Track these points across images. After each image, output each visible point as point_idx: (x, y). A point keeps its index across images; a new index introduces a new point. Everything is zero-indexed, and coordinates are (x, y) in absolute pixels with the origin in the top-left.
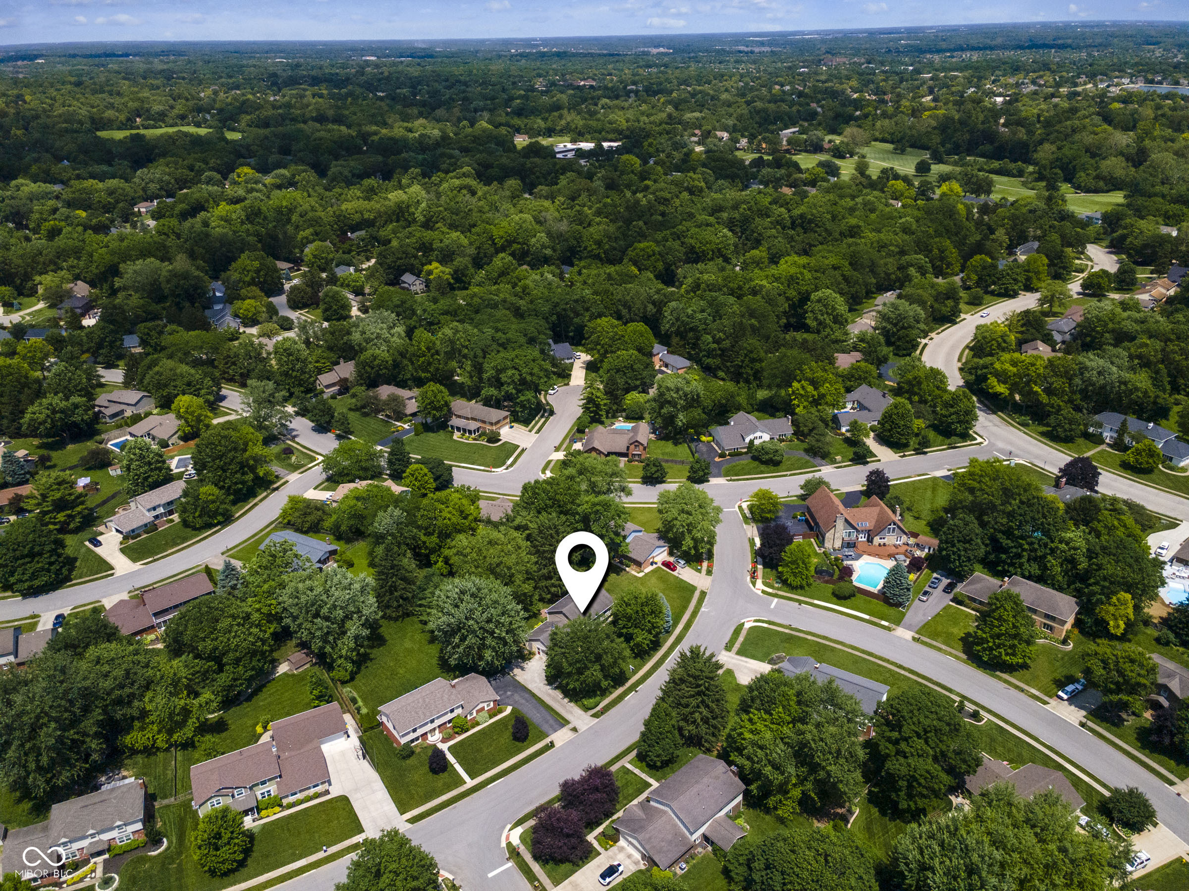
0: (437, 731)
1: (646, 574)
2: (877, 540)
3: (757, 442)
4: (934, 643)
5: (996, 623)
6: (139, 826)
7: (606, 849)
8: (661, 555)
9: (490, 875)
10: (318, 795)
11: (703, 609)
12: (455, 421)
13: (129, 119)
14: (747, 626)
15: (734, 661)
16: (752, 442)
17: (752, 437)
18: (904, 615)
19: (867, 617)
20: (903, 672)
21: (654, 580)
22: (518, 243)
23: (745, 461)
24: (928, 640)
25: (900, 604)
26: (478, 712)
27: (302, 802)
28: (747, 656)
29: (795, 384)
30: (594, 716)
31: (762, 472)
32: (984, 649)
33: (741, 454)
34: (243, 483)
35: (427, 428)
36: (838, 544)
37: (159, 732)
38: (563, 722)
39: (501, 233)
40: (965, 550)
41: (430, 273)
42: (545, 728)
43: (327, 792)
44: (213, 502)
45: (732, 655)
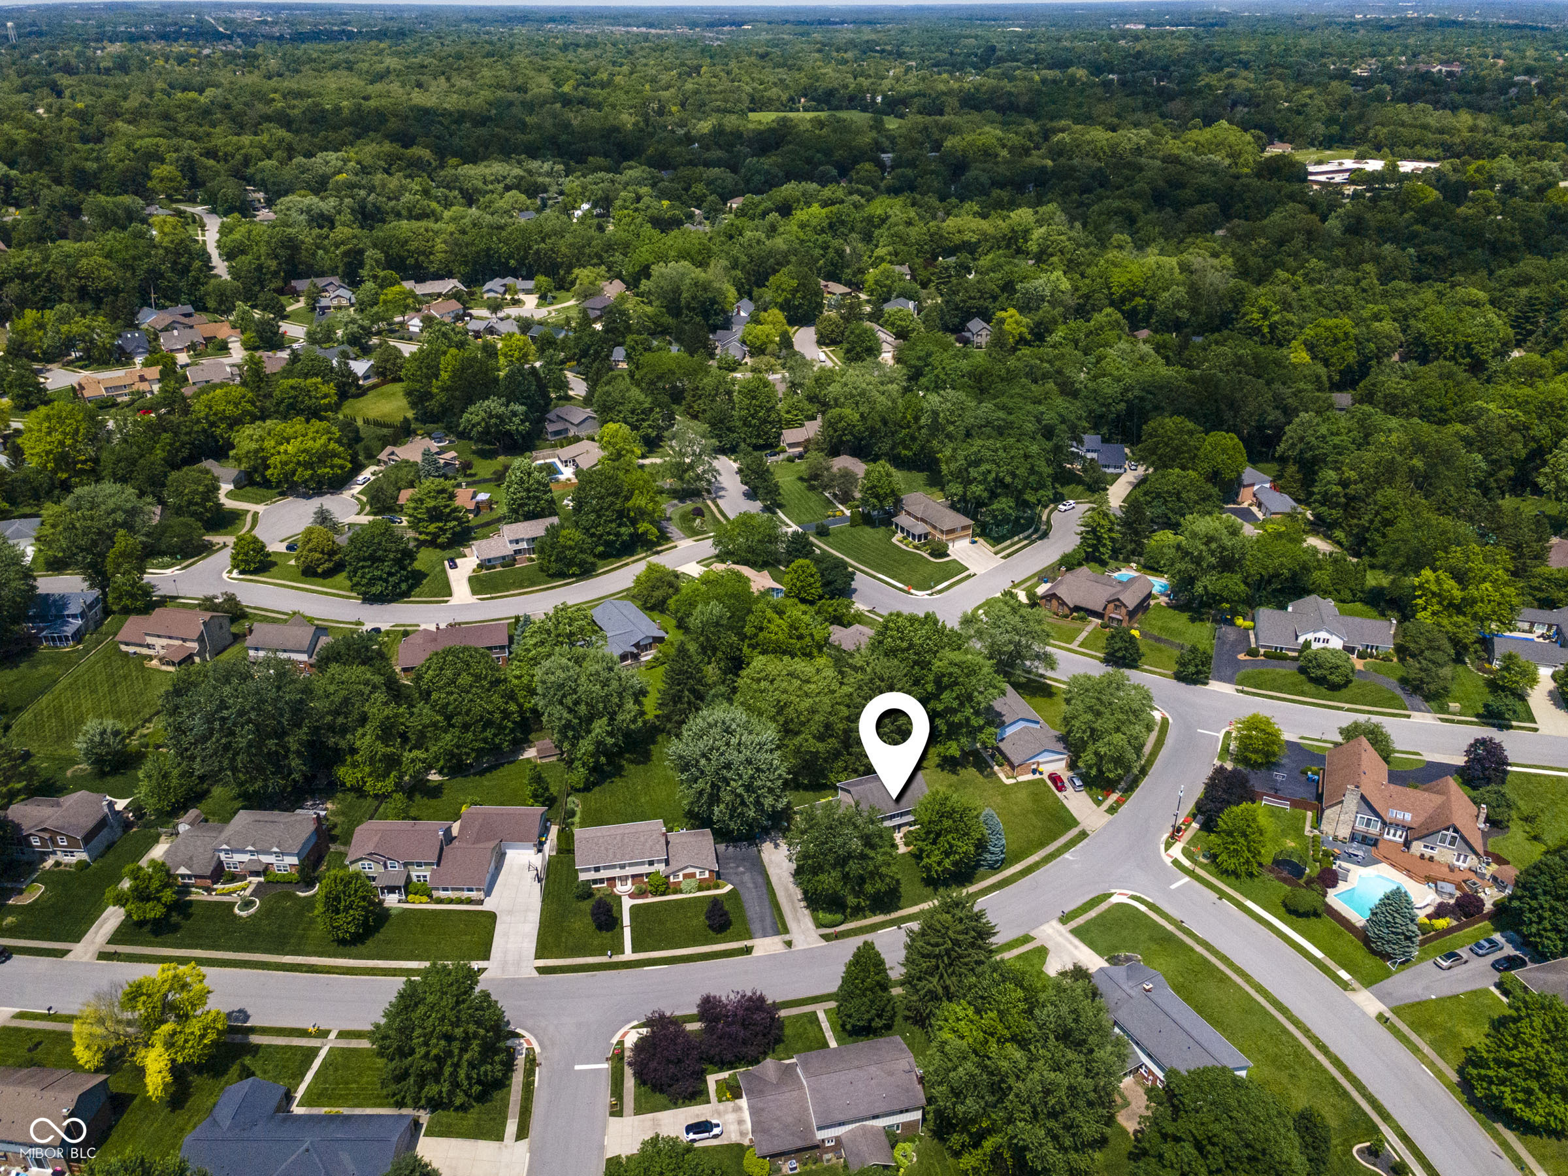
0: (629, 882)
1: (1018, 783)
2: (1418, 847)
3: (1315, 646)
4: (1414, 1037)
5: (1511, 1041)
6: (295, 860)
7: (720, 1101)
8: (1055, 764)
9: (577, 1067)
10: (470, 901)
11: (1067, 856)
12: (902, 519)
13: (791, 99)
14: (1115, 899)
15: (1060, 939)
16: (1307, 644)
17: (1310, 636)
18: (1388, 974)
19: (1319, 954)
20: (1320, 1057)
21: (1022, 795)
22: (1143, 297)
23: (1287, 670)
24: (1405, 1029)
25: (1387, 957)
26: (685, 876)
27: (451, 901)
28: (1083, 940)
29: (1427, 573)
30: (823, 936)
31: (1303, 694)
32: (1481, 1078)
33: (1285, 658)
34: (618, 535)
35: (867, 520)
36: (1344, 832)
37: (370, 775)
38: (780, 927)
39: (1123, 280)
40: (1553, 909)
41: (1002, 321)
42: (755, 926)
43: (481, 902)
44: (571, 548)
45: (1063, 930)
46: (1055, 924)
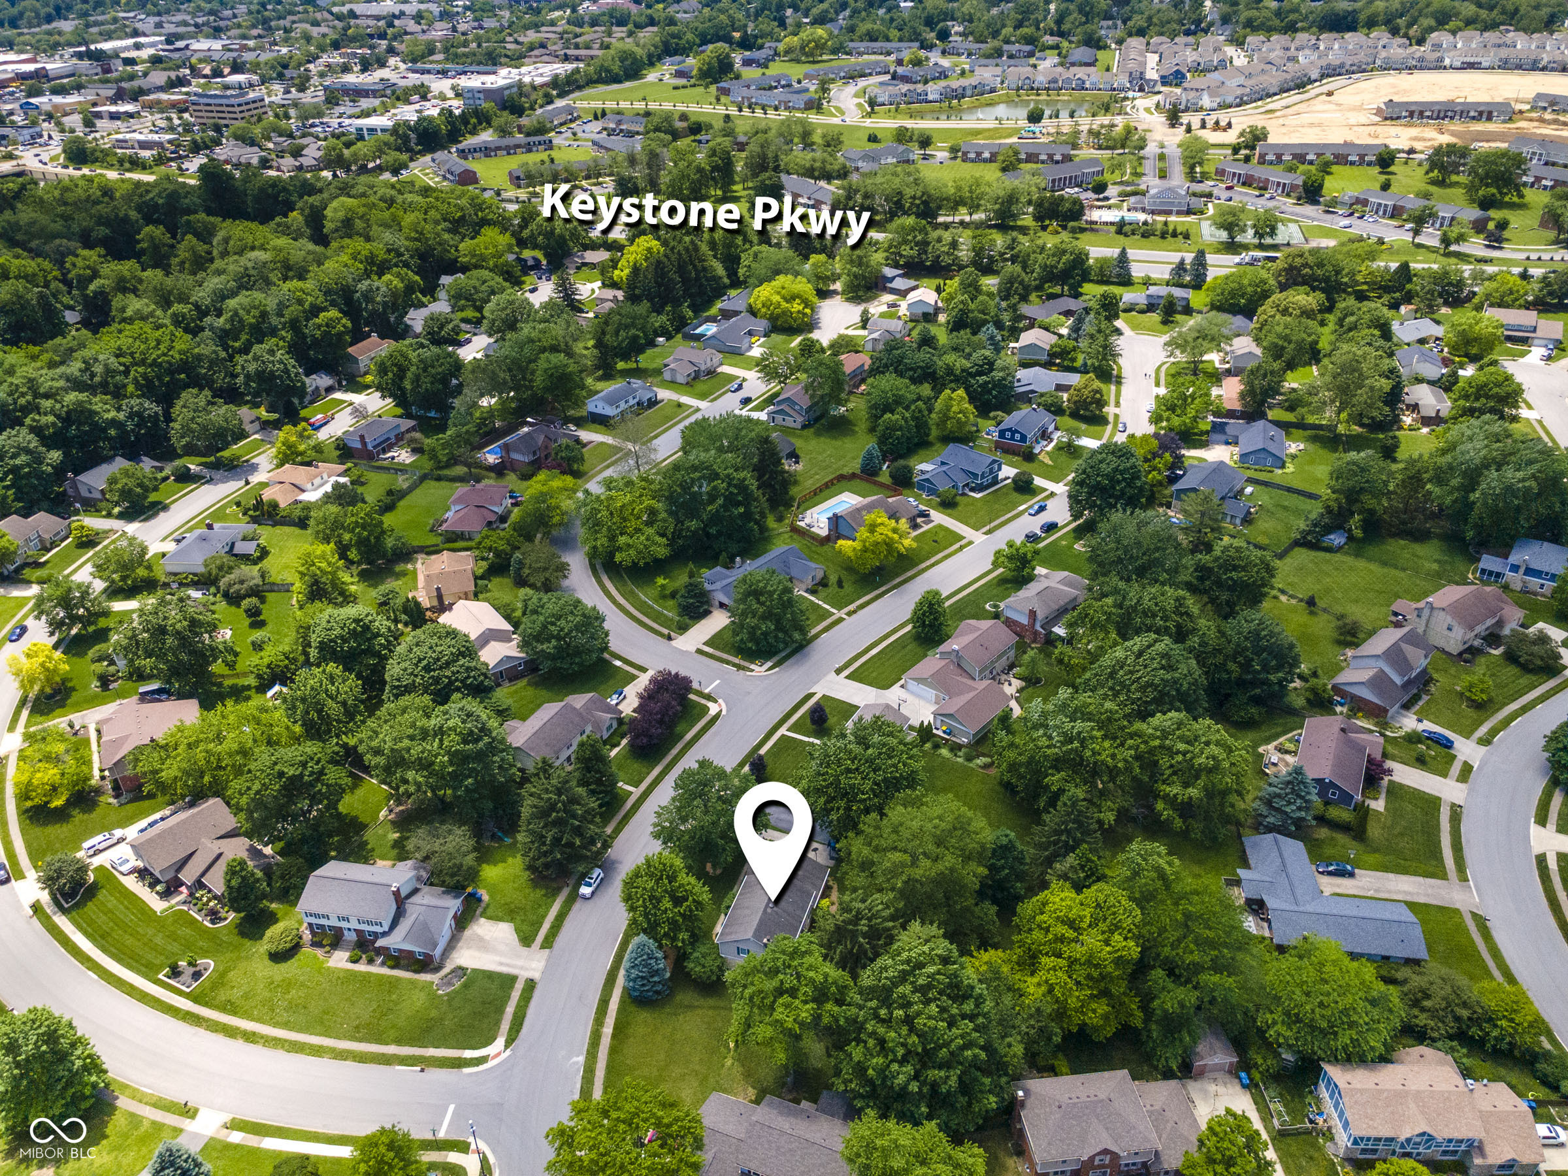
11: (581, 1059)
14: (500, 1042)
15: (520, 963)
28: (500, 975)
45: (524, 975)
46: (536, 975)
